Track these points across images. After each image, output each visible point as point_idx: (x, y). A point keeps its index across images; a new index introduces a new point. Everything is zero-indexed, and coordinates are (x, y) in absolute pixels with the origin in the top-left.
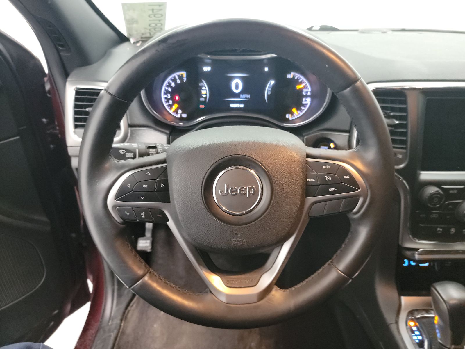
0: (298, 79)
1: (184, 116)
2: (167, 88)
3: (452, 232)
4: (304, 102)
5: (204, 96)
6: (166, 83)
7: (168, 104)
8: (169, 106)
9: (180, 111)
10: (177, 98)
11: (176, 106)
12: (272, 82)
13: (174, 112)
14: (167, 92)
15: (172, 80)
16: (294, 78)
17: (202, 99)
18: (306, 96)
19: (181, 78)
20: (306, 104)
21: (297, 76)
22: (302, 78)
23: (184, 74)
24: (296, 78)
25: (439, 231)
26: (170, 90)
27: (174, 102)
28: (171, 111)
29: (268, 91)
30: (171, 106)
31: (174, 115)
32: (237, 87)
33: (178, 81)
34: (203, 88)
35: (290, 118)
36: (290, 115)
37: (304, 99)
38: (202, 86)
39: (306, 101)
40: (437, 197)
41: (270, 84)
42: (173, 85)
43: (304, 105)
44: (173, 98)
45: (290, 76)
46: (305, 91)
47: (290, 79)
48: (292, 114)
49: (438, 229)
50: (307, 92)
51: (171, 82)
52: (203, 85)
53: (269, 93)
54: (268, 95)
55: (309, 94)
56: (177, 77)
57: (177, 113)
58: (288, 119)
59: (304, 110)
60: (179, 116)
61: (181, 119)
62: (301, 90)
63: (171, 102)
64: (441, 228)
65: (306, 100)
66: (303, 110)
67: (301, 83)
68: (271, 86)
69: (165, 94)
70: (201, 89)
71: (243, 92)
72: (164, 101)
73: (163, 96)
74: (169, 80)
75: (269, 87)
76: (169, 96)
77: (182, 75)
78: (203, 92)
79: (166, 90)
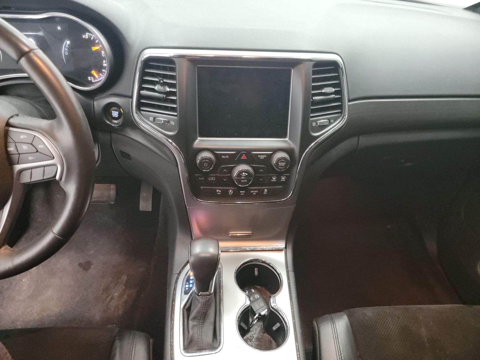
0: (94, 40)
3: (231, 193)
4: (104, 65)
12: (68, 42)
16: (90, 38)
21: (93, 36)
24: (92, 38)
25: (218, 192)
29: (65, 51)
35: (93, 81)
36: (92, 78)
40: (207, 162)
41: (66, 44)
43: (105, 68)
45: (85, 37)
46: (103, 52)
47: (85, 39)
48: (93, 76)
49: (217, 191)
53: (67, 54)
54: (66, 56)
58: (91, 82)
59: (105, 72)
62: (99, 52)
64: (219, 189)
67: (98, 44)
68: (67, 46)
75: (65, 47)
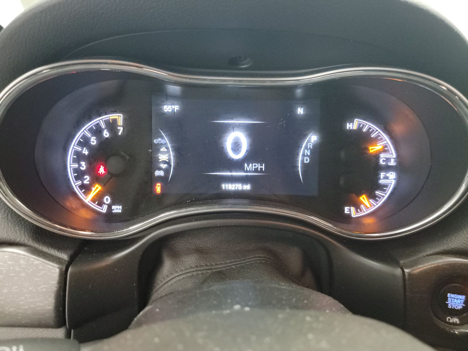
0: (369, 133)
1: (117, 209)
2: (79, 149)
4: (382, 182)
5: (164, 166)
6: (78, 137)
7: (80, 183)
8: (82, 187)
9: (107, 200)
10: (102, 170)
11: (97, 189)
12: (313, 138)
13: (93, 201)
14: (79, 157)
15: (91, 130)
16: (360, 129)
17: (158, 173)
18: (388, 168)
19: (112, 126)
20: (386, 186)
21: (367, 125)
22: (377, 131)
23: (119, 118)
24: (365, 130)
26: (86, 152)
27: (96, 179)
28: (87, 199)
29: (304, 155)
30: (86, 189)
31: (95, 206)
32: (236, 147)
33: (106, 134)
34: (163, 149)
35: (354, 215)
36: (353, 209)
37: (382, 175)
38: (160, 145)
39: (386, 178)
41: (309, 141)
42: (94, 141)
43: (382, 188)
44: (92, 170)
45: (352, 126)
46: (383, 156)
47: (352, 132)
48: (357, 206)
50: (388, 160)
51: (89, 135)
52: (163, 141)
53: (307, 160)
54: (303, 164)
55: (392, 163)
56: (103, 126)
57: (101, 204)
58: (349, 216)
59: (383, 196)
60: (104, 209)
61: (110, 217)
62: (377, 156)
63: (87, 180)
65: (388, 175)
66: (380, 198)
67: (376, 140)
68: (310, 146)
69: (75, 161)
70: (158, 151)
71: (249, 158)
72: (71, 176)
73: (71, 166)
74: (84, 131)
75: (306, 148)
76: (84, 166)
77: (115, 121)
78: (163, 157)
79: (77, 153)
